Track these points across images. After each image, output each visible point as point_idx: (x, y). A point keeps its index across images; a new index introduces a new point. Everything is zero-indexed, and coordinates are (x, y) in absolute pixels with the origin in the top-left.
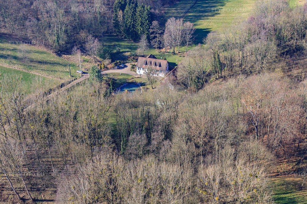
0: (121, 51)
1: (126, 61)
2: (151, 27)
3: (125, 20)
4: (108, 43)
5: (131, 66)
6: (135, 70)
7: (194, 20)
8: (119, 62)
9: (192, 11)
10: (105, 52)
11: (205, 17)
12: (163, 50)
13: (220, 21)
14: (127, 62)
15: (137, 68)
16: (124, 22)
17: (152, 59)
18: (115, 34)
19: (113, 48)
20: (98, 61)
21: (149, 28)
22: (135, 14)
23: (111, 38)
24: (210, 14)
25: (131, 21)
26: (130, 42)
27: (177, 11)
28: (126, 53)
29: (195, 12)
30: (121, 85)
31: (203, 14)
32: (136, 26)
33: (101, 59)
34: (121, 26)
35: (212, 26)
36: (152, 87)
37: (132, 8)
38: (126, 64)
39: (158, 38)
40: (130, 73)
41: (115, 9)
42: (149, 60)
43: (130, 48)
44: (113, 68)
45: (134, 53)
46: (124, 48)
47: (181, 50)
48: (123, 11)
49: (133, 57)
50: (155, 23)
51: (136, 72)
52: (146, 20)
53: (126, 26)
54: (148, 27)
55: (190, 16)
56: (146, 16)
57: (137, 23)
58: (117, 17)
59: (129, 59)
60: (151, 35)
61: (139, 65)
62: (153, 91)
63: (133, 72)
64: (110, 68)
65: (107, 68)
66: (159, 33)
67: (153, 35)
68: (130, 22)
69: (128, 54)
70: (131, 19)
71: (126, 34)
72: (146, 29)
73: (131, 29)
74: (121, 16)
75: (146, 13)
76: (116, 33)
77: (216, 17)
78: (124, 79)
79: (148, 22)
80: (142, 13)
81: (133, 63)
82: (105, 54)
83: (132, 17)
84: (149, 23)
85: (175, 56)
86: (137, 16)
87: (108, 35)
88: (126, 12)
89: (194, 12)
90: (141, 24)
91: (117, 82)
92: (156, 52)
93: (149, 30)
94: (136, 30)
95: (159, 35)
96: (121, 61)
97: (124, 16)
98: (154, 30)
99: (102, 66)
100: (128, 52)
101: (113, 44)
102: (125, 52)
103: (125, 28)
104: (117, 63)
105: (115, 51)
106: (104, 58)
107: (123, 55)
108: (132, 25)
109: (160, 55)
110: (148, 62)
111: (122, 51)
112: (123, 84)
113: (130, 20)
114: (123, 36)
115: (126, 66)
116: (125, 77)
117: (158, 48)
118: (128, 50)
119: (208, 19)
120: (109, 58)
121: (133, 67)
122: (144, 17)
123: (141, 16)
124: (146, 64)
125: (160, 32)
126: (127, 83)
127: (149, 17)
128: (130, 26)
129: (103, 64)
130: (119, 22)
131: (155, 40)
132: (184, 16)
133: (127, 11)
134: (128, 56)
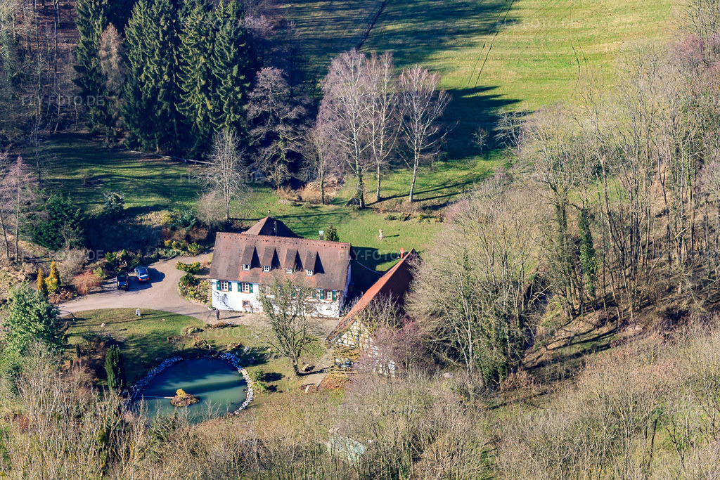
0: (126, 206)
1: (152, 251)
2: (251, 94)
3: (130, 66)
4: (59, 173)
5: (183, 274)
6: (203, 293)
7: (412, 50)
8: (123, 258)
9: (399, 13)
10: (58, 216)
11: (461, 39)
12: (310, 192)
13: (527, 52)
14: (159, 257)
15: (215, 281)
16: (127, 78)
17: (277, 239)
18: (85, 131)
19: (88, 195)
20: (28, 260)
21: (245, 100)
22: (177, 42)
23: (66, 146)
24: (476, 23)
25: (161, 72)
26: (158, 161)
27: (333, 15)
28: (152, 215)
29: (412, 16)
30: (148, 367)
31: (449, 25)
32: (183, 93)
33: (39, 251)
34: (111, 94)
35: (495, 73)
36: (296, 367)
37: (160, 14)
38: (158, 266)
39: (285, 140)
40: (182, 308)
41: (85, 22)
42: (266, 244)
43: (163, 191)
44: (99, 289)
45: (186, 216)
46: (138, 192)
47: (386, 189)
48: (121, 26)
49: (183, 232)
50: (269, 76)
51: (205, 299)
52: (229, 66)
53: (137, 94)
54: (239, 96)
55: (393, 34)
56: (229, 49)
57: (186, 78)
58: (93, 53)
59: (167, 243)
60: (254, 127)
61: (222, 269)
62: (303, 387)
63: (194, 301)
64: (85, 288)
65: (70, 288)
66: (286, 121)
67: (260, 131)
68: (155, 76)
69: (158, 219)
70: (160, 63)
71: (136, 127)
72: (229, 105)
73: (161, 104)
74: (114, 50)
75: (229, 33)
76: (90, 126)
77: (507, 35)
78: (159, 337)
79: (240, 73)
80: (207, 35)
81: (192, 261)
82: (57, 226)
83: (162, 54)
84: (242, 77)
85: (369, 219)
86: (187, 51)
87: (52, 137)
88: (134, 32)
89: (405, 17)
90: (207, 84)
91: (127, 351)
92: (280, 203)
93: (245, 107)
94: (184, 111)
95: (290, 128)
96: (131, 254)
97: (124, 49)
98: (266, 108)
99: (51, 282)
100: (157, 208)
101: (82, 173)
102: (147, 210)
103: (132, 101)
104: (116, 263)
105: (98, 209)
106: (54, 243)
107: (136, 227)
108: (164, 86)
109: (299, 217)
110: (261, 256)
111: (131, 205)
112: (159, 362)
113: (153, 68)
114: (120, 135)
115: (158, 277)
116: (162, 327)
117: (285, 183)
118: (154, 200)
119: (471, 45)
120: (76, 244)
121: (193, 278)
122: (221, 52)
123: (206, 50)
124: (255, 263)
125: (292, 115)
126: (178, 354)
127: (241, 50)
128: (155, 91)
129: (52, 271)
130: (100, 75)
131: (269, 151)
132: (367, 34)
133: (139, 28)
134: (160, 228)
